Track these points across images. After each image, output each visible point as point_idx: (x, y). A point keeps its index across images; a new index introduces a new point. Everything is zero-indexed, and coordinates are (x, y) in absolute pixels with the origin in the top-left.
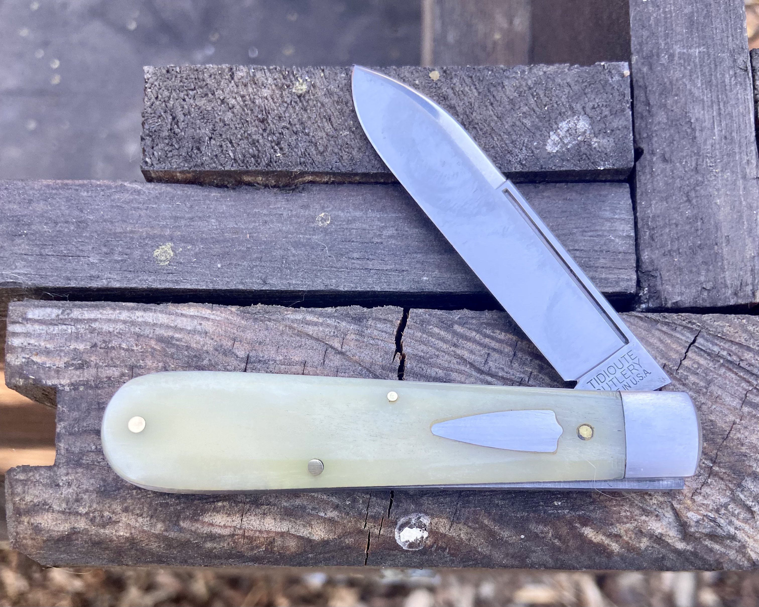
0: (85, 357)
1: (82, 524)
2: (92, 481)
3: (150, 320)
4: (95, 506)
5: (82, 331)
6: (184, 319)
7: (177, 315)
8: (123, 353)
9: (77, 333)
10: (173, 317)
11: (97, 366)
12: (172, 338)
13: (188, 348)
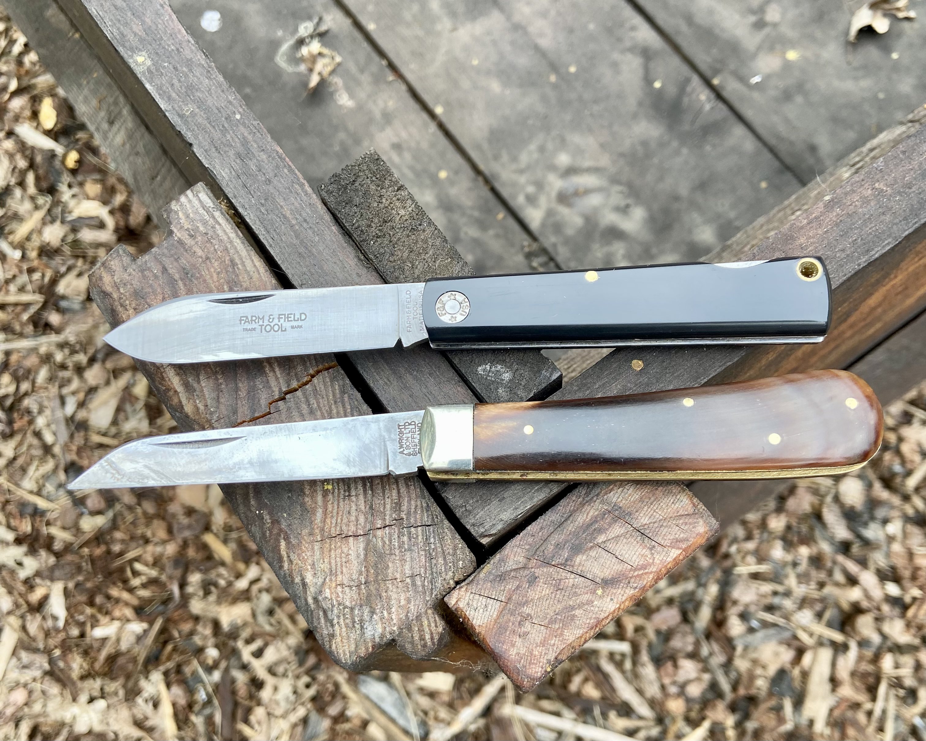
0: (198, 234)
1: (115, 296)
2: (138, 283)
3: (239, 248)
4: (127, 294)
5: (210, 223)
6: (251, 263)
7: (251, 258)
8: (213, 248)
9: (207, 222)
10: (248, 257)
11: (197, 243)
12: (237, 265)
13: (237, 276)
